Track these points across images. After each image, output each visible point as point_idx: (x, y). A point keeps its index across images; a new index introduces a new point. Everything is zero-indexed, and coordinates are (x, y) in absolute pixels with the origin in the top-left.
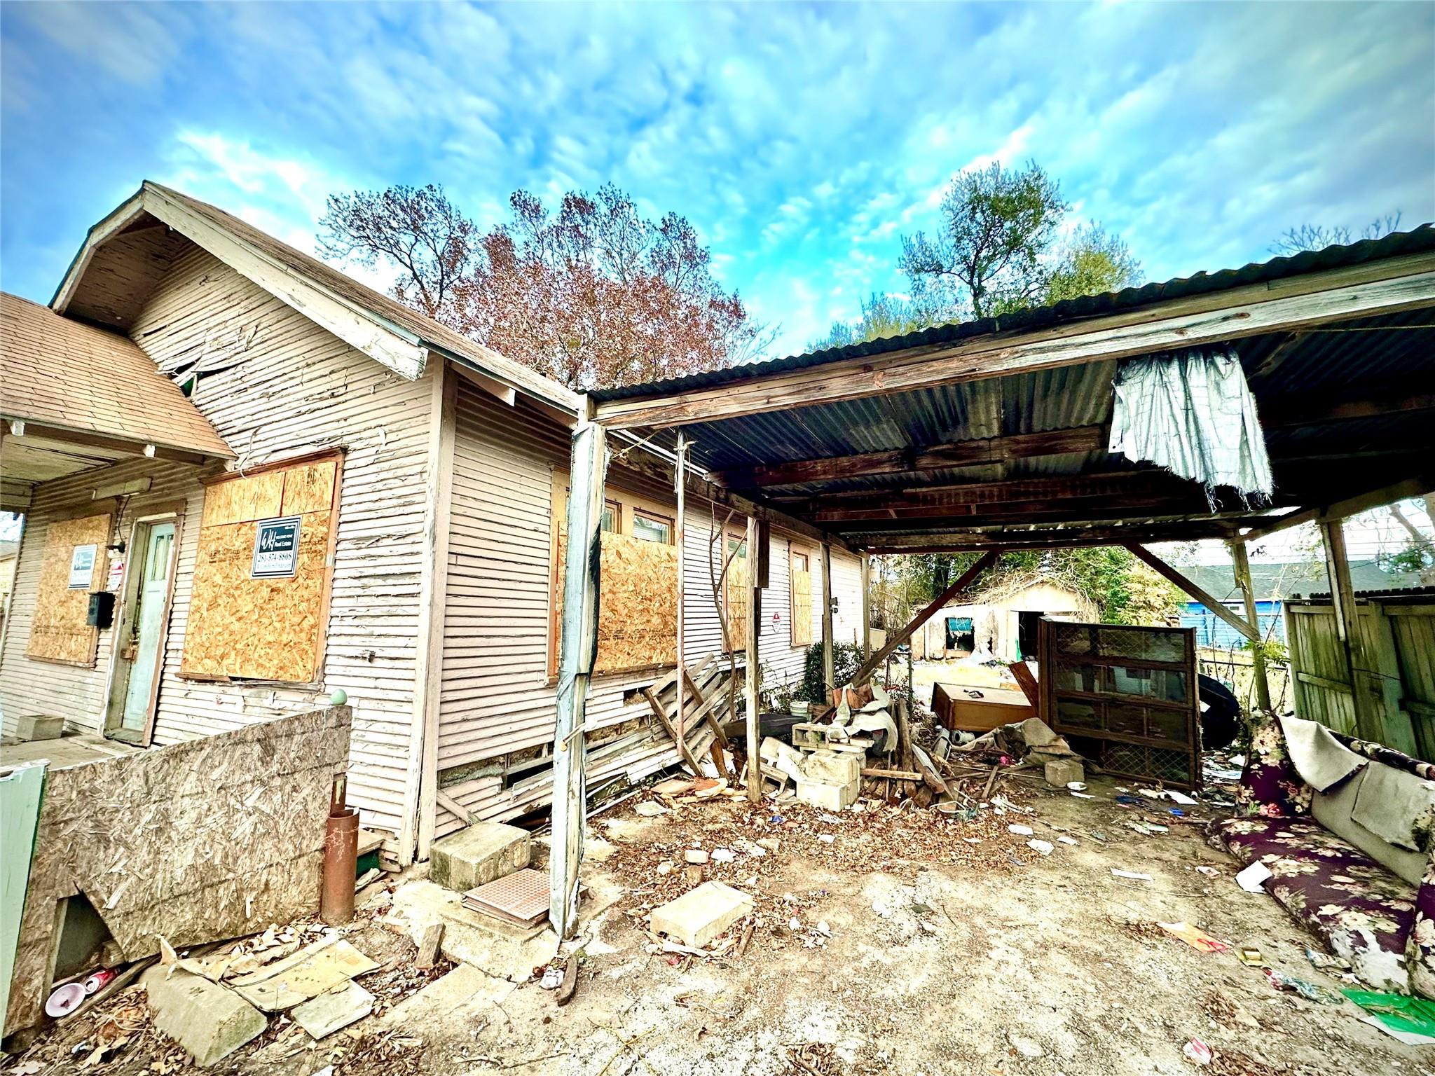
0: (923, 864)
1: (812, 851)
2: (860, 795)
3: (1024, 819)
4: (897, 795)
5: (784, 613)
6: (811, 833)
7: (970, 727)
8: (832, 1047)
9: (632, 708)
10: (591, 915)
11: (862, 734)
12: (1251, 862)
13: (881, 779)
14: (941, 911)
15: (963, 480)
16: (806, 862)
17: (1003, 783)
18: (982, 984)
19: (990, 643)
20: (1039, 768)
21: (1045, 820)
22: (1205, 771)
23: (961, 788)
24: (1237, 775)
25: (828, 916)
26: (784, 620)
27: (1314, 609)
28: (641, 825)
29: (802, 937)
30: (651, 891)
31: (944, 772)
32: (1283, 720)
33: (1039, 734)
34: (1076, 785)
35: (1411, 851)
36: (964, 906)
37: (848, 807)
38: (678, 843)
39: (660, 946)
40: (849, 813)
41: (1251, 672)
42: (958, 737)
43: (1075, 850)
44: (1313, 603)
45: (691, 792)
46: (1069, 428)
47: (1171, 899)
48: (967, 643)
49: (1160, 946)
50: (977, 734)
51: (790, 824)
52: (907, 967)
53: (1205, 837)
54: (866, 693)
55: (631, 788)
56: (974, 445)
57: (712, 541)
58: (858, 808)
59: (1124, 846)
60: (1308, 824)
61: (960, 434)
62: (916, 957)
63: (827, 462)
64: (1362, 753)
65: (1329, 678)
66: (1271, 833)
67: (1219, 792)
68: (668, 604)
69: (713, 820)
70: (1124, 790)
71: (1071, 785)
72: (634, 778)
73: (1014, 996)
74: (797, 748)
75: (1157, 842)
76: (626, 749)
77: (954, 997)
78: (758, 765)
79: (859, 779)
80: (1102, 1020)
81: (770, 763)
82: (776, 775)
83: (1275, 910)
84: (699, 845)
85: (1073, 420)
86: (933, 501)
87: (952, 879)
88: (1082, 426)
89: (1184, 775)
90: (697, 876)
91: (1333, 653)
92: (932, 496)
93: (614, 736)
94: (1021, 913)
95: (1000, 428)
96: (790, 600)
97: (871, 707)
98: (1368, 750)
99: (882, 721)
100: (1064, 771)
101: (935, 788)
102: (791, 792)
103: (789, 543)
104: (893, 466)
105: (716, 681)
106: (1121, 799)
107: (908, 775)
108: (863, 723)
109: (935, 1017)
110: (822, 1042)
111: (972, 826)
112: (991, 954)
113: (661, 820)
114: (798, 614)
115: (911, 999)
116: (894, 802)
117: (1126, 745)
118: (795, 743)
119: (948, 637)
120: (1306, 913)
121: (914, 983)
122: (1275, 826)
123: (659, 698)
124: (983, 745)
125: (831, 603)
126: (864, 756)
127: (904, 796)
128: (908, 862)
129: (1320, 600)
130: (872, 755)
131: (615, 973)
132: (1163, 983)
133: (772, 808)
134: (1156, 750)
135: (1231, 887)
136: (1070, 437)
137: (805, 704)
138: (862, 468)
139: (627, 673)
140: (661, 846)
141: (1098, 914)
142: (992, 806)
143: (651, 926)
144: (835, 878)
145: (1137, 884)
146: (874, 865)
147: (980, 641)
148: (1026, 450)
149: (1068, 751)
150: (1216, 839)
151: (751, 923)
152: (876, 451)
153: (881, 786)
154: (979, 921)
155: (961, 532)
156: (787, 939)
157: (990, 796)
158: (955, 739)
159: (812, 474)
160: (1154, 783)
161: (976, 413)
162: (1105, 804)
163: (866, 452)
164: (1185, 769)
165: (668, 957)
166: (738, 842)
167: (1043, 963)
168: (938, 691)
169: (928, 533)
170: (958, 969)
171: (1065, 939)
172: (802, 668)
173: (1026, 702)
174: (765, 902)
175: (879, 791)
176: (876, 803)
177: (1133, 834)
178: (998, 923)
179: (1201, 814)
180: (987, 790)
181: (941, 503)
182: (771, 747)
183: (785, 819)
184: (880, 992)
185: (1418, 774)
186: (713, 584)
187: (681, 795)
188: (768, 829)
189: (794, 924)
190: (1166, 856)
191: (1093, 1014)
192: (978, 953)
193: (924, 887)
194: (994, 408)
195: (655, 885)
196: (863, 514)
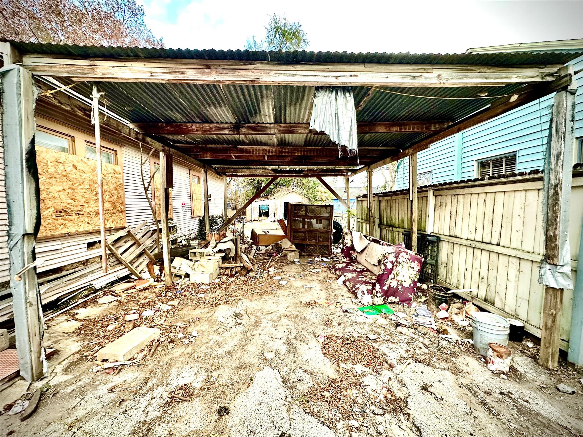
0: (241, 298)
1: (194, 302)
2: (218, 275)
3: (279, 274)
4: (234, 273)
5: (188, 202)
6: (194, 295)
7: (264, 244)
8: (191, 383)
9: (93, 251)
10: (57, 363)
11: (220, 251)
12: (341, 276)
13: (227, 268)
14: (245, 314)
15: (261, 144)
16: (191, 307)
17: (273, 263)
18: (256, 338)
19: (274, 214)
20: (286, 256)
21: (285, 273)
22: (333, 250)
23: (258, 267)
24: (340, 250)
25: (198, 328)
26: (188, 205)
27: (363, 199)
28: (101, 308)
29: (183, 340)
30: (102, 340)
31: (252, 261)
32: (353, 232)
33: (286, 244)
34: (296, 260)
35: (376, 266)
36: (254, 310)
37: (213, 281)
38: (123, 313)
39: (102, 366)
40: (213, 284)
41: (347, 219)
42: (260, 248)
43: (294, 282)
44: (363, 197)
45: (133, 287)
46: (299, 123)
47: (319, 292)
48: (267, 214)
49: (315, 307)
50: (266, 246)
51: (185, 293)
52: (229, 339)
53: (330, 270)
54: (223, 235)
55: (96, 291)
56: (264, 125)
57: (142, 165)
58: (217, 281)
59: (308, 277)
60: (355, 262)
61: (258, 119)
62: (233, 334)
63: (198, 125)
64: (369, 240)
65: (364, 220)
66: (346, 267)
67: (335, 256)
68: (115, 197)
69: (145, 298)
70: (310, 259)
71: (295, 260)
72: (97, 287)
73: (268, 338)
74: (191, 260)
75: (318, 274)
76: (92, 272)
77: (246, 345)
78: (170, 270)
79: (218, 269)
80: (295, 338)
81: (177, 268)
82: (180, 273)
83: (346, 289)
84: (135, 311)
85: (301, 120)
86: (250, 152)
87: (251, 301)
88: (304, 123)
89: (327, 252)
90: (131, 326)
91: (365, 211)
92: (249, 150)
93: (83, 266)
94: (274, 308)
95: (274, 119)
96: (191, 196)
97: (225, 240)
98: (371, 239)
99: (230, 245)
100: (293, 256)
101: (248, 268)
102: (187, 279)
103: (190, 170)
104: (230, 131)
105: (149, 234)
106: (309, 263)
107: (238, 264)
108: (221, 246)
109: (238, 355)
110: (186, 383)
111: (261, 280)
112: (261, 325)
113: (115, 303)
114: (195, 203)
115: (228, 352)
116: (232, 276)
117: (312, 245)
118: (190, 258)
119: (260, 212)
120: (352, 288)
121: (230, 345)
122: (348, 264)
123: (113, 245)
124: (268, 250)
125: (208, 198)
126: (221, 260)
127: (236, 273)
128: (235, 298)
129: (365, 196)
130: (225, 259)
131: (69, 389)
132: (314, 320)
133: (177, 287)
134: (320, 245)
135: (336, 284)
136: (300, 127)
137: (197, 241)
138: (216, 130)
139: (88, 233)
140: (111, 316)
141: (298, 302)
142: (269, 271)
143: (97, 358)
144: (203, 311)
145: (311, 289)
146: (220, 302)
147: (271, 213)
148: (283, 130)
149: (295, 249)
150: (333, 271)
151: (158, 341)
152: (222, 123)
153: (227, 271)
154: (259, 314)
155: (263, 169)
156: (176, 343)
157: (268, 268)
158: (258, 249)
159: (190, 130)
160: (319, 256)
161: (264, 108)
162: (304, 265)
163: (217, 123)
164: (327, 251)
165: (107, 371)
166: (157, 306)
167: (279, 324)
168: (253, 233)
169: (250, 169)
170: (248, 334)
171: (287, 313)
172: (197, 226)
173: (283, 234)
174: (167, 329)
175: (226, 273)
176: (225, 277)
177: (311, 273)
178: (265, 313)
179: (330, 264)
180: (267, 266)
181: (253, 154)
182: (178, 261)
183: (183, 291)
184: (216, 353)
185: (380, 244)
186: (145, 188)
187: (127, 289)
188: (174, 297)
189: (181, 335)
190: (319, 278)
191: (293, 336)
192: (257, 326)
193: (240, 306)
194: (271, 107)
195: (104, 336)
196: (221, 156)
